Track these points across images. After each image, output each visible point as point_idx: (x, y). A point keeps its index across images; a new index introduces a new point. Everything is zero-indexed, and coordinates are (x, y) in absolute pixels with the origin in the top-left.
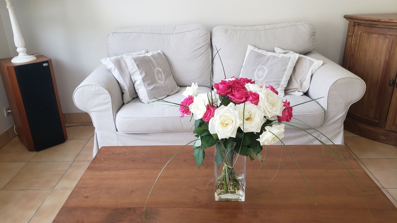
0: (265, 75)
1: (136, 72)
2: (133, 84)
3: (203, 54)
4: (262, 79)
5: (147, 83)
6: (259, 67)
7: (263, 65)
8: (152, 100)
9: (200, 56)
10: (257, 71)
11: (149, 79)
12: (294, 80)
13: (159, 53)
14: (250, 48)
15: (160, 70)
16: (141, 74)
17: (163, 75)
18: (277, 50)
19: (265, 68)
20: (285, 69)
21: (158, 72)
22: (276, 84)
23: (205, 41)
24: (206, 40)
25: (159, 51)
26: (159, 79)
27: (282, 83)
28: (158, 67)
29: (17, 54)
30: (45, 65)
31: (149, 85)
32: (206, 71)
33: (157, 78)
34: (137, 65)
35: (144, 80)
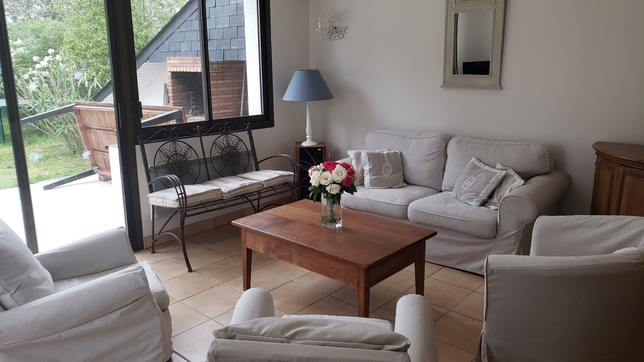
0: (470, 185)
1: (366, 163)
2: (363, 171)
3: (435, 158)
4: (467, 188)
5: (372, 173)
6: (470, 178)
7: (473, 176)
8: (372, 187)
9: (432, 160)
10: (467, 180)
11: (376, 170)
12: (496, 193)
13: (396, 153)
14: (473, 159)
15: (390, 166)
16: (370, 165)
17: (391, 171)
18: (499, 166)
19: (474, 178)
20: (488, 183)
21: (387, 167)
22: (475, 194)
23: (438, 148)
24: (440, 147)
25: (398, 151)
26: (386, 173)
27: (481, 195)
28: (388, 163)
29: (306, 140)
30: (319, 150)
31: (373, 175)
32: (436, 174)
33: (383, 171)
34: (369, 159)
35: (370, 170)
